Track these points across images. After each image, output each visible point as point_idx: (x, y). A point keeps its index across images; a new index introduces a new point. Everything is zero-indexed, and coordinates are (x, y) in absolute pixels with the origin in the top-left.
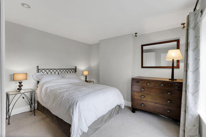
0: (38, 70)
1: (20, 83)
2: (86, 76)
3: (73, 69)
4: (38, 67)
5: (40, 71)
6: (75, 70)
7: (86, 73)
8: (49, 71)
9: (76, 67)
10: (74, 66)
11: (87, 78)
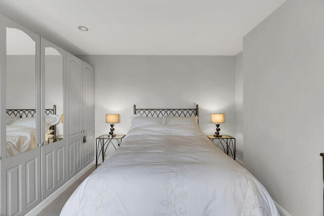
0: (135, 110)
1: (112, 126)
2: (218, 126)
3: (190, 110)
4: (135, 106)
5: (137, 112)
6: (196, 111)
7: (218, 119)
8: (150, 112)
9: (197, 106)
10: (194, 103)
11: (219, 130)
